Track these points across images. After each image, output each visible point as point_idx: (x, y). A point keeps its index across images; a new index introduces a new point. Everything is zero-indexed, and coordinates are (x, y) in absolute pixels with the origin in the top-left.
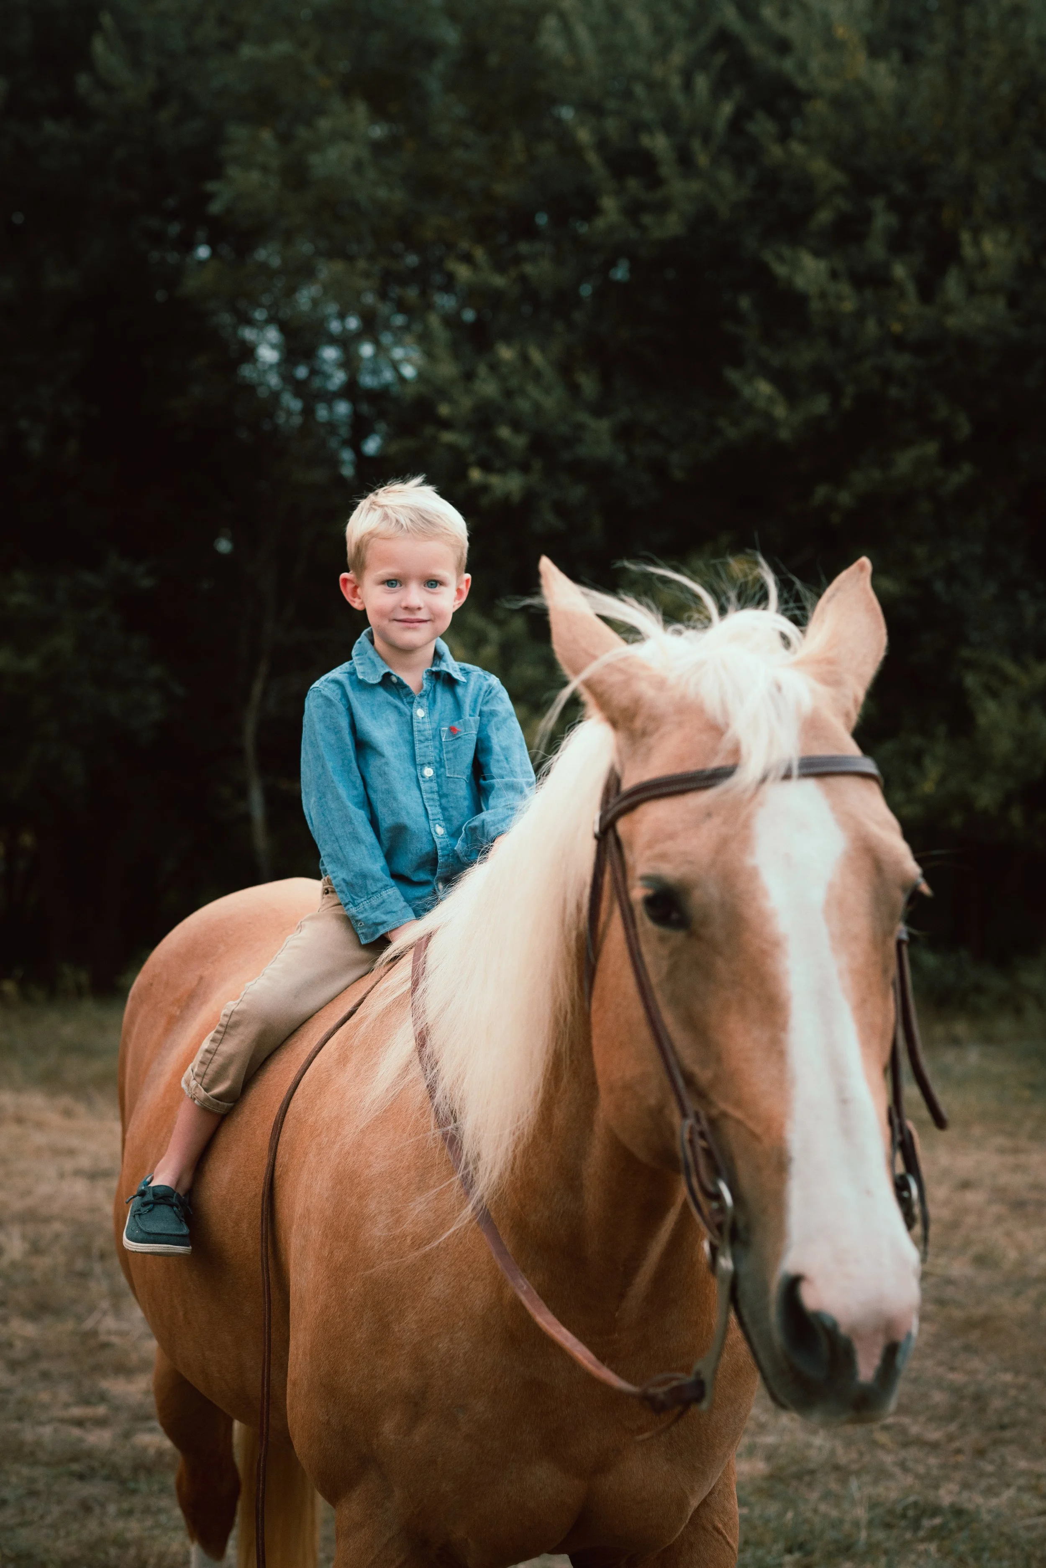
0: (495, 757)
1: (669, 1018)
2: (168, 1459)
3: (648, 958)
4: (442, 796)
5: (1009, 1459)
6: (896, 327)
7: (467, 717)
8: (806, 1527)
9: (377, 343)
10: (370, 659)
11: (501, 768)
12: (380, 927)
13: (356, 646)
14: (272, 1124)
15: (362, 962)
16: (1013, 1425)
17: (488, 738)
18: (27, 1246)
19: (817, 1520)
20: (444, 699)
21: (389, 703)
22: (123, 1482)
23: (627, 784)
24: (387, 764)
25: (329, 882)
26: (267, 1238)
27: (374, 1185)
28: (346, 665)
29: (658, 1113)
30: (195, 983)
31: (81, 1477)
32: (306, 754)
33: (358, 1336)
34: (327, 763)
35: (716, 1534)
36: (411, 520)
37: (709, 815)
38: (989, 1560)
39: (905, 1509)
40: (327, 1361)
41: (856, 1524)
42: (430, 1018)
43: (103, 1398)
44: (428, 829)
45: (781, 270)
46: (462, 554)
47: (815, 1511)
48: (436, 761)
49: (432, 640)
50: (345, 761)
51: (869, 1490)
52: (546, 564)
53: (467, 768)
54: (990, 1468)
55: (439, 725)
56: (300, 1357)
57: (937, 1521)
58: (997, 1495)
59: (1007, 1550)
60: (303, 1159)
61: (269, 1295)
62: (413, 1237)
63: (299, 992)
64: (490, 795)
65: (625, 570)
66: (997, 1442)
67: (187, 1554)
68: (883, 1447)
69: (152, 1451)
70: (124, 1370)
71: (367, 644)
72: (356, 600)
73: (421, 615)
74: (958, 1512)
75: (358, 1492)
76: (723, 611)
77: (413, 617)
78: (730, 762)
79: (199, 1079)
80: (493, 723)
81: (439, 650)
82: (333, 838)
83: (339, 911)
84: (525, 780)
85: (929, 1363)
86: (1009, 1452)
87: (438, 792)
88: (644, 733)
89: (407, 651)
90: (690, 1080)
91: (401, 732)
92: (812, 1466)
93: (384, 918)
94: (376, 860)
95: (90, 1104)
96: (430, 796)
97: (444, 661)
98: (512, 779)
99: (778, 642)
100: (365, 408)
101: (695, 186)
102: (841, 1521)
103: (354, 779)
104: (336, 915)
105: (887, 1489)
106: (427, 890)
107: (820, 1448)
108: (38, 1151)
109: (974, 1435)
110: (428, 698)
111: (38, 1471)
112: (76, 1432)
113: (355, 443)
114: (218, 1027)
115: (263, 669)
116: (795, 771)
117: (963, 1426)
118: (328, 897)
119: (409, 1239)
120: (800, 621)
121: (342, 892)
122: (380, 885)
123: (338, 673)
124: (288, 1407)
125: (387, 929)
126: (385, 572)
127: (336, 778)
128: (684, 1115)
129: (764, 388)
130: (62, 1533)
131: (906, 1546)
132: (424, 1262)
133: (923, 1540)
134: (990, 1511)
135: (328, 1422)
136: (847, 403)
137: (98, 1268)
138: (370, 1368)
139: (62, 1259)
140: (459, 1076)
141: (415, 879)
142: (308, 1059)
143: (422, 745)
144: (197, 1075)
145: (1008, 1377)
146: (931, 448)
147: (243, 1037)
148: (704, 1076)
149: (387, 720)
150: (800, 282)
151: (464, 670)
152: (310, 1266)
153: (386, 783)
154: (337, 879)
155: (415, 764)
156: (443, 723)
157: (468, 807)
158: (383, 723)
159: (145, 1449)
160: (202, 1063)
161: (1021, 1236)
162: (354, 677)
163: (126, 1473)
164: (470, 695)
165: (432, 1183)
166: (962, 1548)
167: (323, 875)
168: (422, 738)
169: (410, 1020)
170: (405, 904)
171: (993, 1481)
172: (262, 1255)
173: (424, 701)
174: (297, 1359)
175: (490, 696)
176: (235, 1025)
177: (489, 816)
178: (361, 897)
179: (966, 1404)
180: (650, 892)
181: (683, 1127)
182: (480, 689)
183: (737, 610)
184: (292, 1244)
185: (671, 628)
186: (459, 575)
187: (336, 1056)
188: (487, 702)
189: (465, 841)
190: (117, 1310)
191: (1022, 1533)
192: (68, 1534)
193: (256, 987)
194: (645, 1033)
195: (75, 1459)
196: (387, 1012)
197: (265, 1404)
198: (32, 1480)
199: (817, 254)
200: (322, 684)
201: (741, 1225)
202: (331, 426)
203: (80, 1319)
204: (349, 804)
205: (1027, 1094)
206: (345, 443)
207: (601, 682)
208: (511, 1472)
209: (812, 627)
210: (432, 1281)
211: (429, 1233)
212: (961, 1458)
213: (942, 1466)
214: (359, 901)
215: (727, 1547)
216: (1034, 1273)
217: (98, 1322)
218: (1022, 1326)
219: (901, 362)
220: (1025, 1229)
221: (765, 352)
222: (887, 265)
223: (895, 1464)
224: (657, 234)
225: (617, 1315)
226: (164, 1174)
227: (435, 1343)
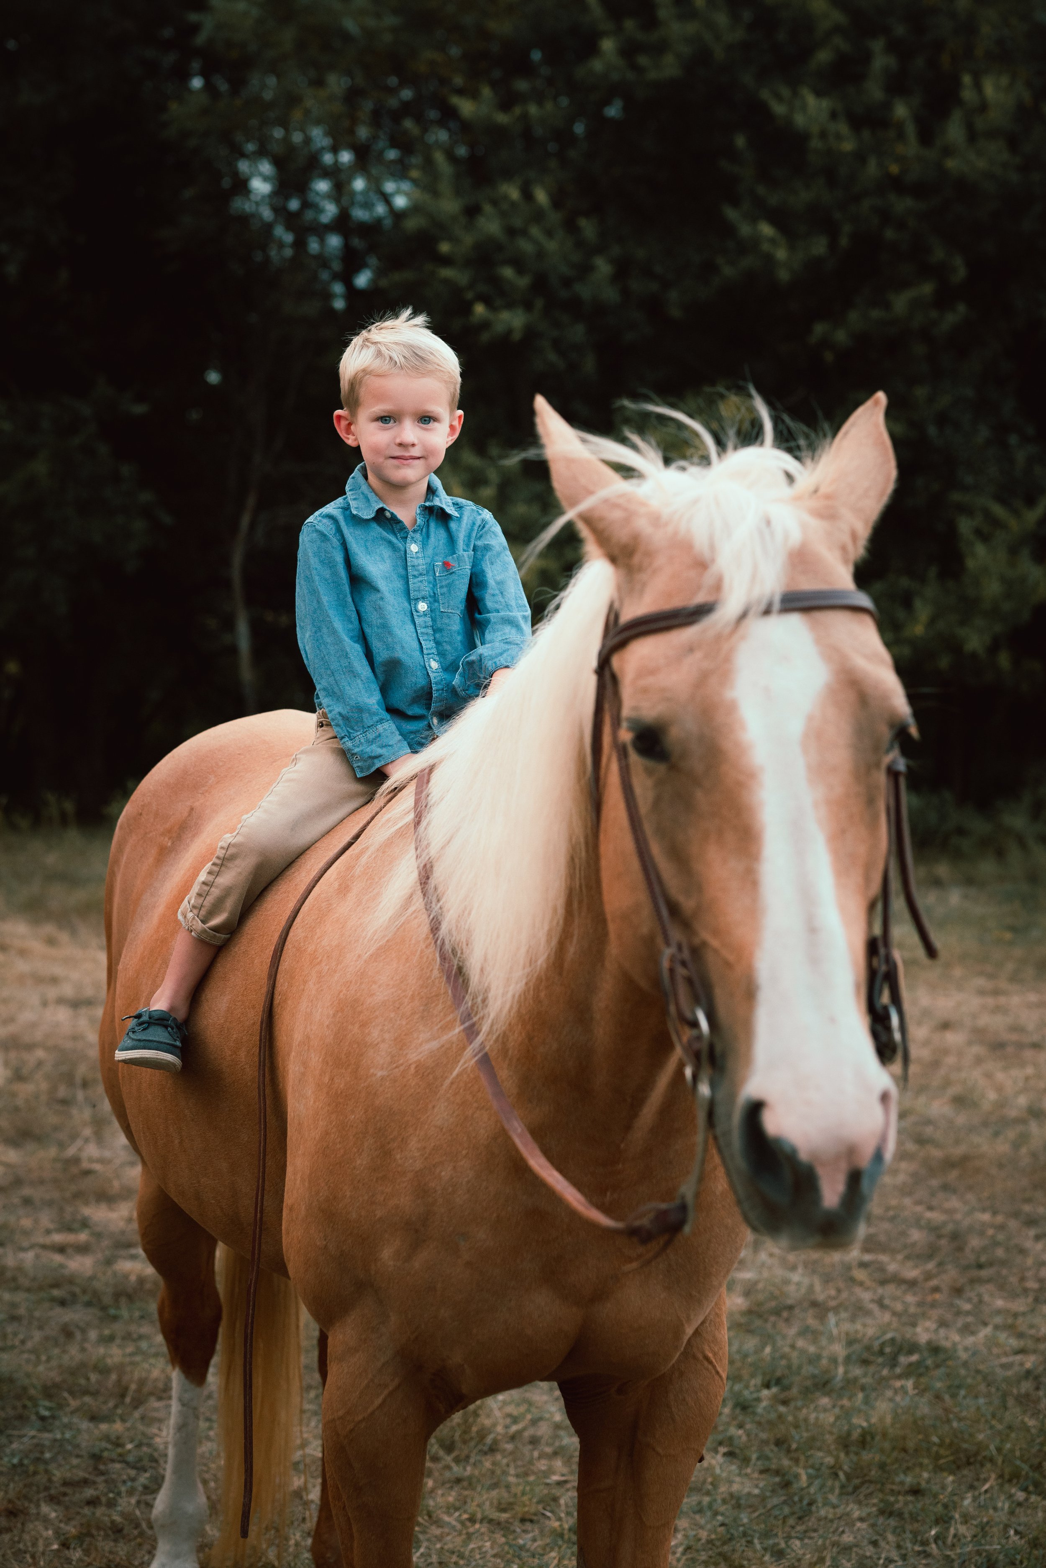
0: (490, 591)
1: (656, 849)
2: (148, 1286)
3: (638, 790)
4: (436, 630)
5: (986, 1298)
6: (894, 169)
7: (461, 552)
8: (784, 1362)
9: (369, 178)
10: (363, 494)
11: (497, 602)
12: (376, 761)
13: (350, 481)
14: (271, 953)
15: (357, 795)
16: (991, 1264)
17: (483, 572)
18: (9, 1073)
19: (794, 1355)
20: (437, 534)
21: (384, 539)
22: (104, 1308)
24: (382, 599)
25: (324, 715)
27: (377, 1013)
28: (340, 501)
30: (186, 814)
31: (63, 1303)
32: (301, 587)
33: (359, 1162)
34: (323, 597)
35: (706, 1363)
36: (404, 357)
37: (691, 651)
38: (965, 1397)
39: (883, 1345)
40: (326, 1188)
41: (834, 1360)
42: (433, 851)
43: (85, 1224)
44: (422, 664)
45: (779, 109)
46: (455, 389)
47: (793, 1347)
48: (430, 596)
49: (425, 477)
50: (341, 596)
51: (846, 1326)
52: (540, 403)
53: (461, 602)
54: (967, 1307)
55: (433, 560)
56: (298, 1182)
57: (914, 1358)
58: (973, 1333)
59: (983, 1388)
60: (302, 987)
61: (265, 1122)
62: (416, 1067)
63: (296, 825)
64: (486, 629)
65: (623, 408)
66: (973, 1281)
67: (169, 1379)
68: (861, 1284)
69: (133, 1278)
70: (105, 1197)
71: (361, 479)
72: (350, 436)
73: (415, 452)
74: (935, 1349)
75: (353, 1317)
76: (722, 449)
77: (407, 454)
78: (711, 598)
79: (196, 911)
80: (487, 557)
81: (432, 485)
82: (329, 672)
83: (334, 744)
84: (522, 613)
85: (907, 1201)
86: (985, 1290)
87: (432, 627)
88: (640, 569)
89: (399, 487)
90: (674, 910)
91: (395, 567)
92: (790, 1302)
93: (380, 751)
94: (371, 695)
95: (74, 933)
96: (424, 630)
97: (437, 496)
98: (508, 613)
100: (357, 242)
101: (691, 28)
102: (819, 1357)
103: (349, 613)
104: (332, 748)
105: (865, 1325)
106: (421, 724)
107: (798, 1284)
108: (21, 979)
109: (951, 1274)
110: (421, 534)
111: (19, 1297)
112: (58, 1258)
113: (347, 279)
114: (215, 860)
115: (251, 501)
116: (777, 606)
117: (940, 1264)
118: (323, 730)
119: (413, 1066)
121: (338, 725)
122: (376, 718)
123: (331, 508)
124: (284, 1231)
125: (383, 763)
126: (379, 408)
127: (332, 613)
129: (766, 230)
130: (44, 1358)
131: (882, 1382)
132: (427, 1091)
133: (899, 1377)
134: (966, 1349)
135: (326, 1246)
136: (844, 241)
137: (80, 1095)
138: (370, 1194)
139: (44, 1086)
140: (465, 908)
141: (410, 713)
142: (307, 887)
143: (416, 580)
144: (194, 907)
145: (986, 1217)
146: (927, 289)
147: (239, 870)
148: (688, 904)
149: (381, 555)
150: (800, 120)
151: (457, 504)
152: (310, 1092)
153: (381, 618)
154: (333, 712)
155: (409, 599)
156: (436, 558)
157: (461, 642)
158: (377, 558)
159: (126, 1276)
160: (199, 895)
161: (1000, 1077)
162: (348, 512)
163: (107, 1300)
164: (463, 530)
165: (435, 1012)
166: (938, 1385)
167: (318, 709)
168: (416, 573)
169: (412, 853)
170: (400, 737)
171: (970, 1319)
172: (259, 1082)
173: (418, 536)
174: (295, 1184)
175: (484, 531)
176: (232, 858)
177: (486, 650)
178: (357, 731)
179: (943, 1242)
180: (635, 733)
181: (663, 956)
182: (474, 524)
183: (735, 448)
184: (290, 1071)
185: (673, 466)
186: (452, 412)
187: (336, 885)
188: (481, 536)
189: (463, 675)
190: (99, 1137)
191: (998, 1370)
192: (49, 1359)
193: (252, 820)
195: (56, 1285)
196: (389, 843)
197: (258, 1230)
198: (14, 1305)
199: (819, 94)
200: (316, 518)
201: (718, 1052)
202: (322, 261)
203: (62, 1146)
204: (346, 639)
205: (1008, 936)
206: (336, 277)
207: (601, 519)
208: (510, 1300)
210: (436, 1109)
211: (433, 1062)
212: (937, 1296)
213: (920, 1304)
214: (355, 735)
215: (717, 1377)
216: (1013, 1113)
217: (80, 1150)
218: (1001, 1166)
219: (902, 205)
220: (1005, 1069)
221: (761, 190)
222: (887, 106)
223: (872, 1301)
224: (653, 75)
225: (622, 1146)
226: (160, 1003)
227: (438, 1170)
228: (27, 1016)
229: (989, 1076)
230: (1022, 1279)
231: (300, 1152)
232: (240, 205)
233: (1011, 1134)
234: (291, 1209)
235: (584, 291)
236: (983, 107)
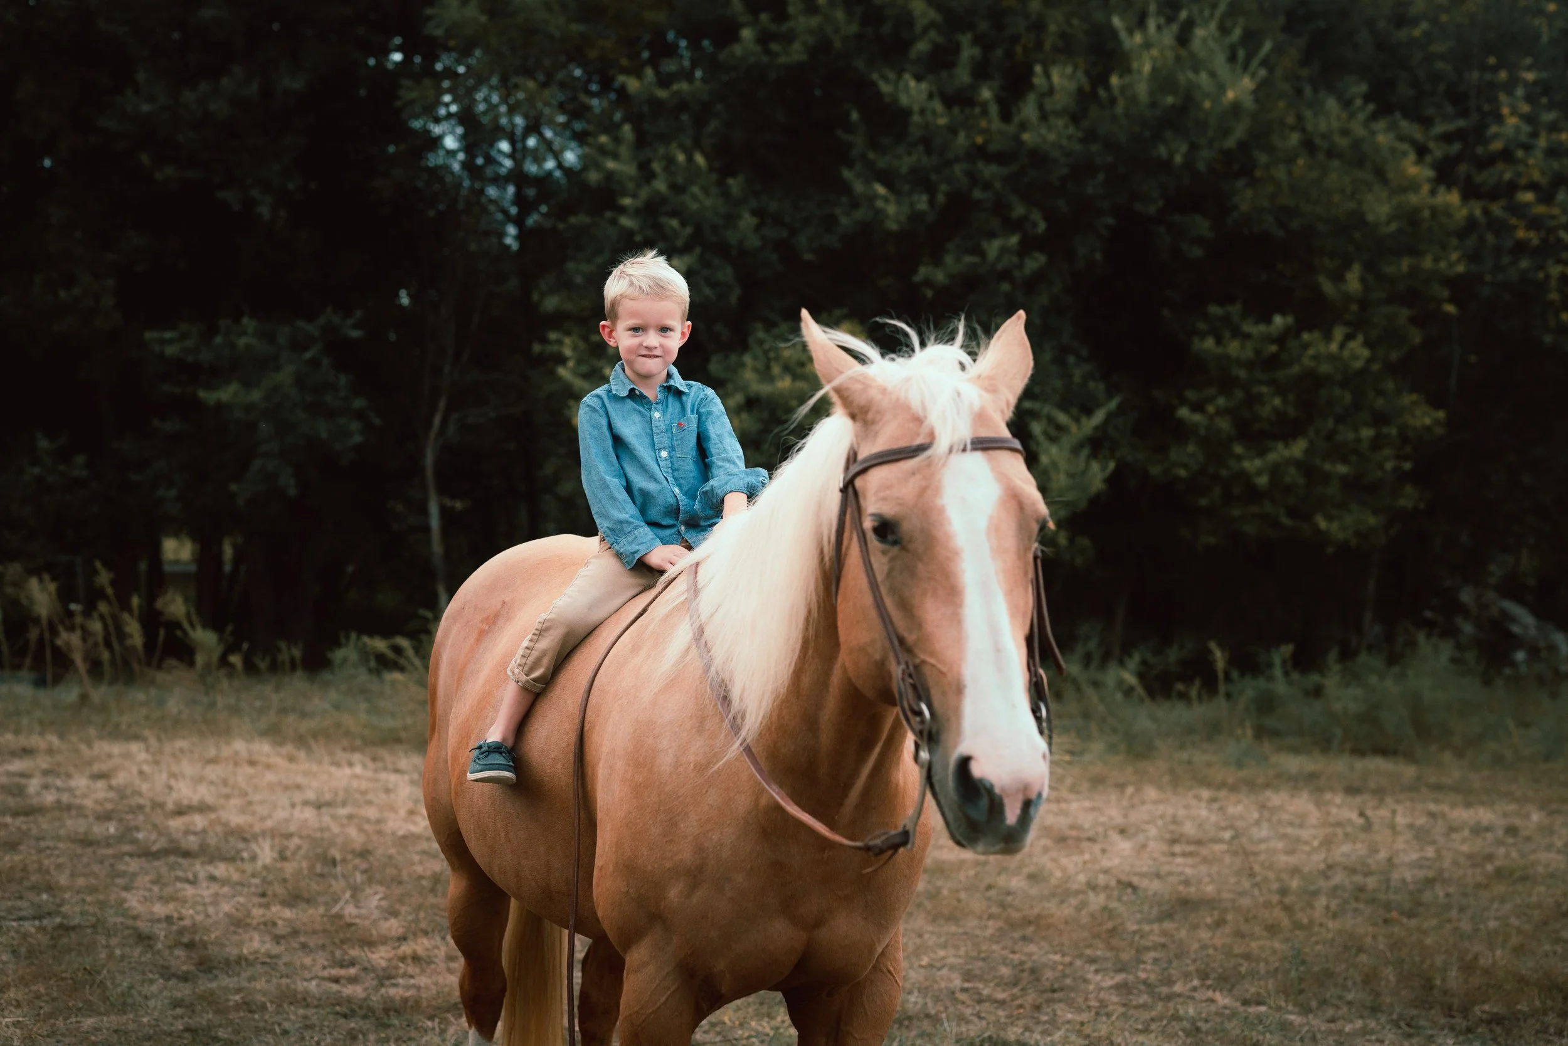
0: (713, 442)
1: (889, 602)
3: (875, 566)
4: (675, 470)
5: (1059, 1012)
6: (979, 140)
7: (690, 416)
10: (621, 380)
11: (718, 448)
13: (613, 373)
16: (1062, 989)
17: (706, 429)
18: (275, 855)
20: (675, 406)
21: (635, 410)
22: (378, 1019)
23: (861, 456)
26: (578, 773)
27: (666, 728)
28: (605, 386)
29: (881, 665)
30: (499, 606)
31: (345, 1016)
33: (654, 830)
35: (889, 975)
36: (649, 286)
37: (914, 474)
39: (983, 1041)
42: (703, 618)
43: (353, 961)
45: (885, 88)
46: (685, 308)
48: (669, 446)
49: (664, 368)
50: (606, 450)
52: (805, 313)
53: (692, 450)
54: (1045, 1018)
55: (672, 424)
56: (607, 849)
58: (1050, 1034)
64: (712, 467)
66: (1049, 1001)
69: (398, 998)
70: (367, 942)
71: (620, 370)
72: (612, 340)
73: (657, 351)
76: (923, 344)
77: (651, 353)
78: (927, 441)
79: (521, 668)
80: (709, 418)
81: (670, 372)
84: (736, 455)
85: (995, 947)
86: (1059, 1007)
87: (672, 467)
88: (873, 422)
90: (902, 641)
91: (643, 429)
92: (910, 1014)
93: (639, 547)
95: (309, 750)
96: (666, 470)
97: (674, 380)
98: (727, 454)
99: (958, 367)
100: (528, 191)
101: (814, 21)
104: (611, 554)
105: (968, 1029)
106: (673, 530)
107: (916, 1003)
109: (1032, 996)
110: (663, 406)
111: (311, 1012)
112: (335, 987)
114: (534, 631)
115: (442, 404)
116: (969, 447)
117: (1023, 990)
119: (692, 765)
120: (973, 354)
122: (636, 527)
123: (599, 391)
125: (640, 555)
126: (632, 320)
128: (899, 663)
129: (881, 190)
135: (628, 891)
136: (941, 198)
138: (662, 852)
139: (305, 864)
141: (663, 523)
143: (659, 436)
144: (520, 665)
145: (1057, 957)
146: (1014, 240)
147: (552, 637)
148: (911, 638)
149: (634, 422)
150: (904, 100)
151: (690, 386)
155: (654, 449)
156: (674, 422)
157: (693, 477)
158: (631, 424)
160: (523, 656)
161: (1064, 861)
162: (610, 393)
163: (380, 1013)
164: (692, 400)
168: (659, 431)
170: (653, 537)
171: (1047, 1026)
173: (661, 408)
175: (707, 401)
176: (547, 629)
179: (1025, 975)
180: (876, 524)
181: (897, 671)
182: (700, 396)
185: (887, 357)
186: (683, 323)
188: (705, 405)
189: (701, 502)
190: (356, 899)
194: (873, 613)
195: (337, 1004)
196: (669, 615)
198: (305, 1017)
199: (919, 78)
200: (589, 398)
201: (934, 731)
202: (499, 205)
203: (328, 905)
205: (1067, 758)
207: (847, 389)
208: (759, 925)
209: (980, 358)
210: (709, 793)
212: (1022, 1011)
213: (1007, 1017)
215: (895, 985)
216: (1075, 887)
217: (342, 909)
218: (1066, 923)
219: (989, 171)
220: (1067, 856)
221: (871, 155)
222: (974, 88)
223: (972, 1014)
224: (782, 60)
225: (836, 817)
226: (495, 735)
227: (710, 835)
228: (281, 814)
229: (1054, 860)
230: (1086, 999)
231: (608, 829)
232: (434, 160)
233: (1074, 902)
234: (601, 868)
235: (732, 237)
236: (1051, 91)
